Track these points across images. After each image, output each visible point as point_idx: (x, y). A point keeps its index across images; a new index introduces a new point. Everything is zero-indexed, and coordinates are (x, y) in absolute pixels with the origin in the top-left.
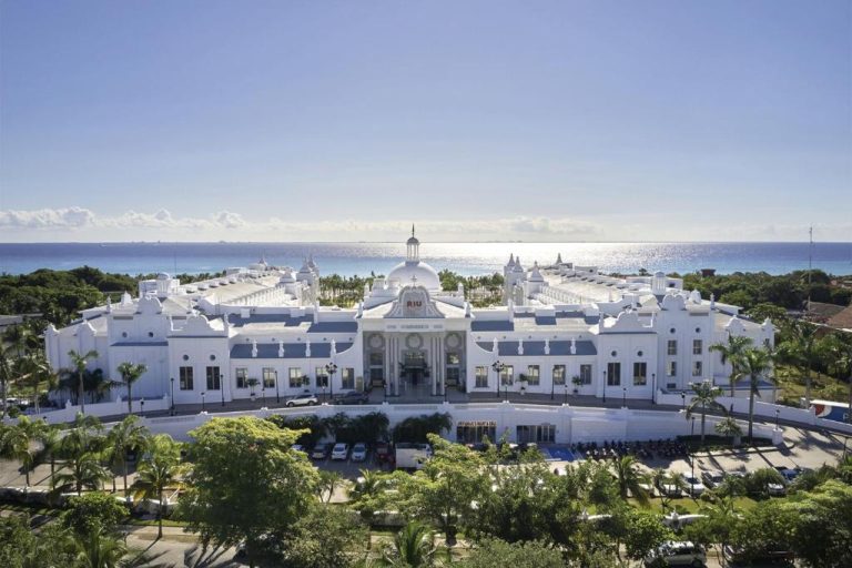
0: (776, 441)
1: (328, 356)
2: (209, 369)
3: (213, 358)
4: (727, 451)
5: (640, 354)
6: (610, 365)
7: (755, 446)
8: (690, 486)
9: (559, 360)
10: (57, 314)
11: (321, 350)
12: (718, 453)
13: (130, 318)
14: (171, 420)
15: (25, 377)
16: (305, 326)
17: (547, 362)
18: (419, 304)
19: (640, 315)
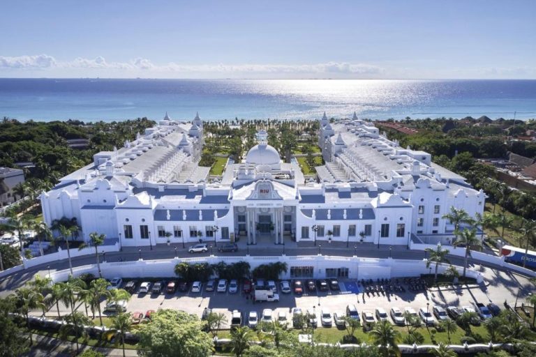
0: (479, 281)
1: (213, 219)
2: (141, 227)
3: (143, 220)
4: (449, 287)
5: (401, 219)
6: (383, 226)
7: (466, 284)
8: (425, 318)
9: (352, 222)
10: (44, 167)
11: (208, 215)
12: (444, 288)
13: (92, 191)
14: (122, 264)
15: (28, 210)
16: (198, 199)
17: (344, 225)
18: (267, 192)
19: (402, 191)
